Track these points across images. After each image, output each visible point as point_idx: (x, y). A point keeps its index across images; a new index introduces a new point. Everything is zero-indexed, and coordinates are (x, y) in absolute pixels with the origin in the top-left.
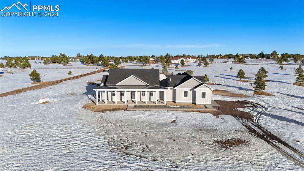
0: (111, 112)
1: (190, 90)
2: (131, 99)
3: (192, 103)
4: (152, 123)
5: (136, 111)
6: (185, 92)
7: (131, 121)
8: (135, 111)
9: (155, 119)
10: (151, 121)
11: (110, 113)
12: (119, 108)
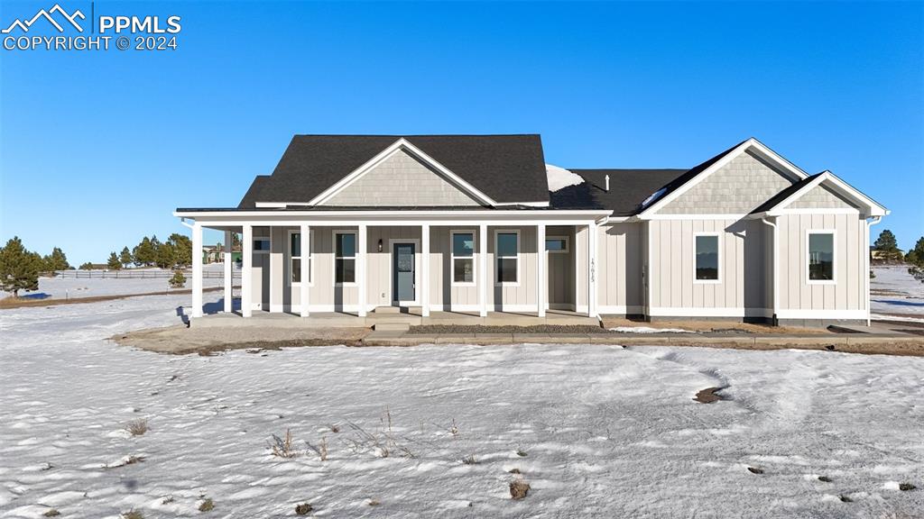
0: (260, 354)
1: (734, 229)
2: (396, 298)
3: (746, 320)
4: (543, 404)
5: (421, 348)
6: (701, 241)
7: (383, 392)
8: (413, 349)
9: (562, 382)
10: (535, 392)
11: (252, 355)
12: (319, 337)
